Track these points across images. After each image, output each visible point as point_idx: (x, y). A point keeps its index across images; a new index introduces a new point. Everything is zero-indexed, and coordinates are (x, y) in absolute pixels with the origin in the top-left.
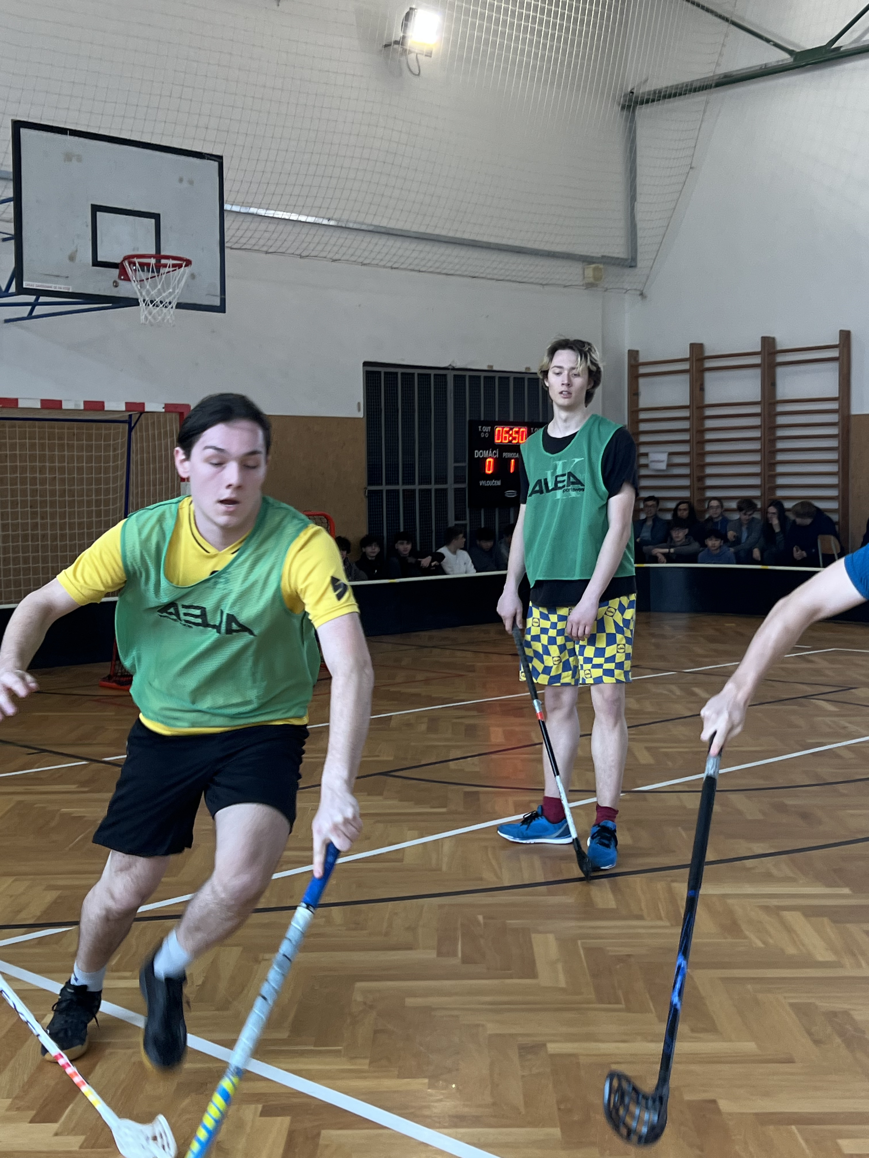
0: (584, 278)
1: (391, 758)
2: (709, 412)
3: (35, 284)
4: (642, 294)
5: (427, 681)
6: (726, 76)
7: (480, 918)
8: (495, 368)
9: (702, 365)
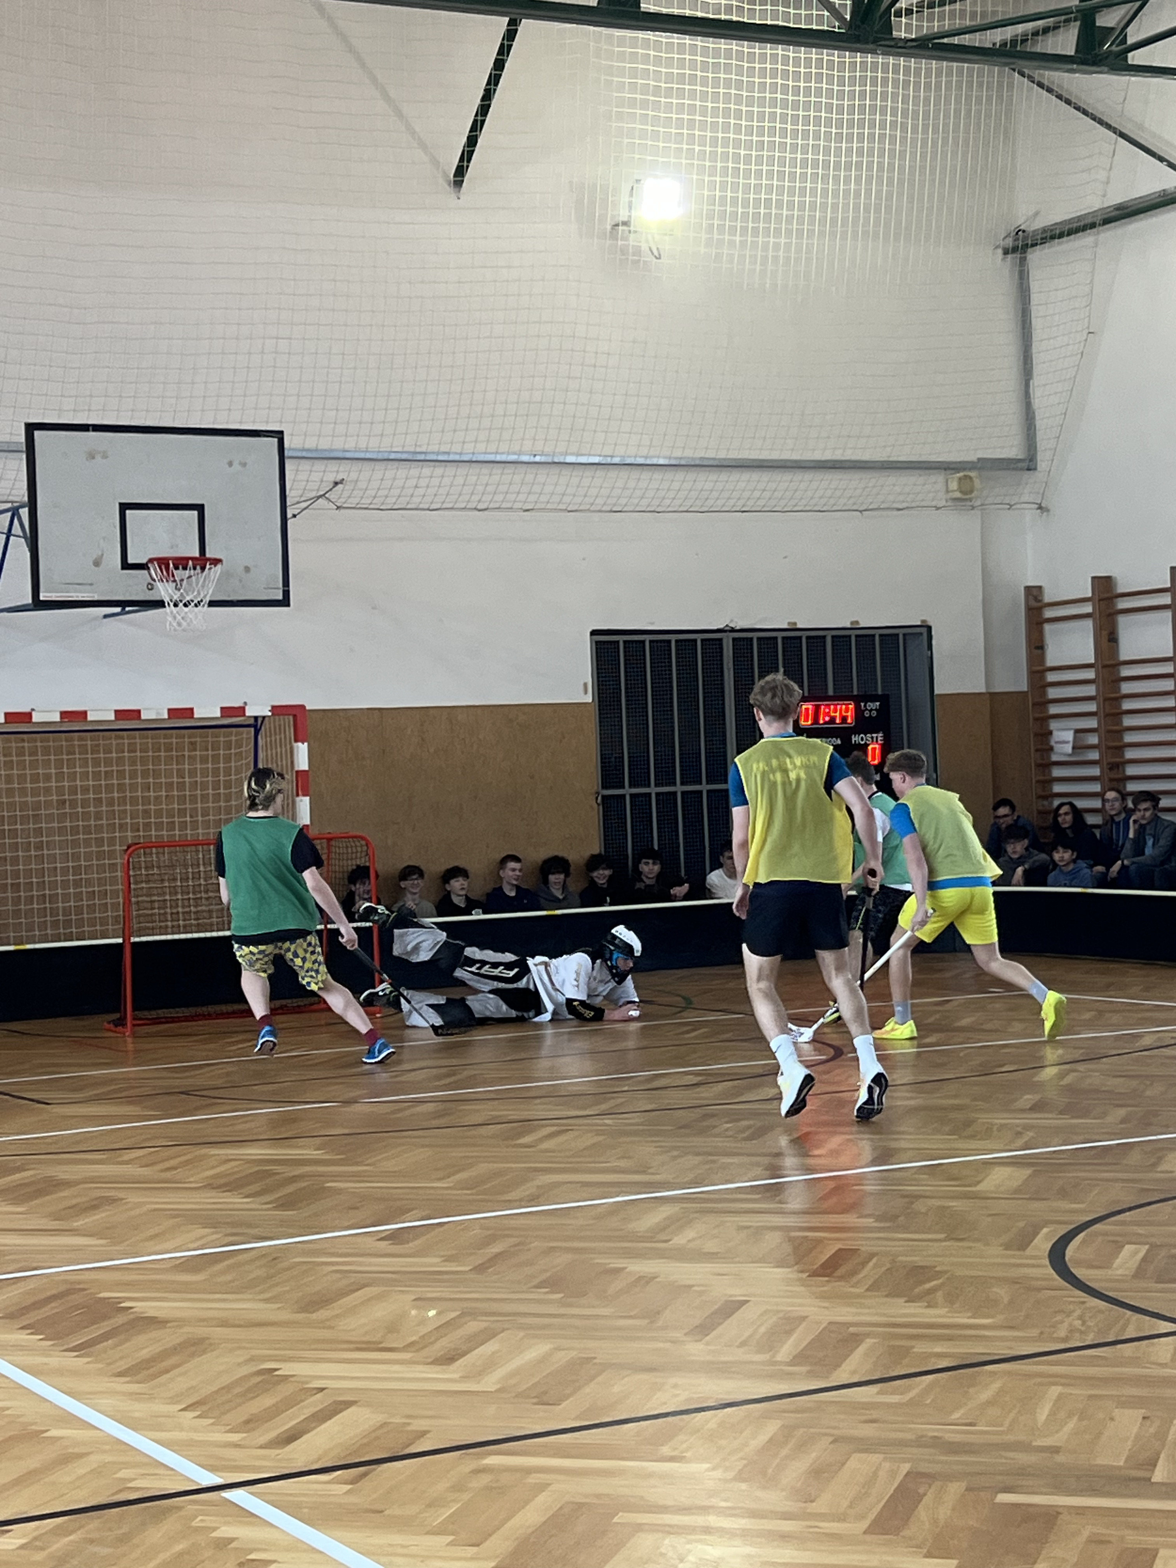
0: (949, 493)
2: (1125, 672)
3: (51, 594)
4: (1040, 508)
6: (1119, 207)
8: (799, 626)
9: (1114, 605)
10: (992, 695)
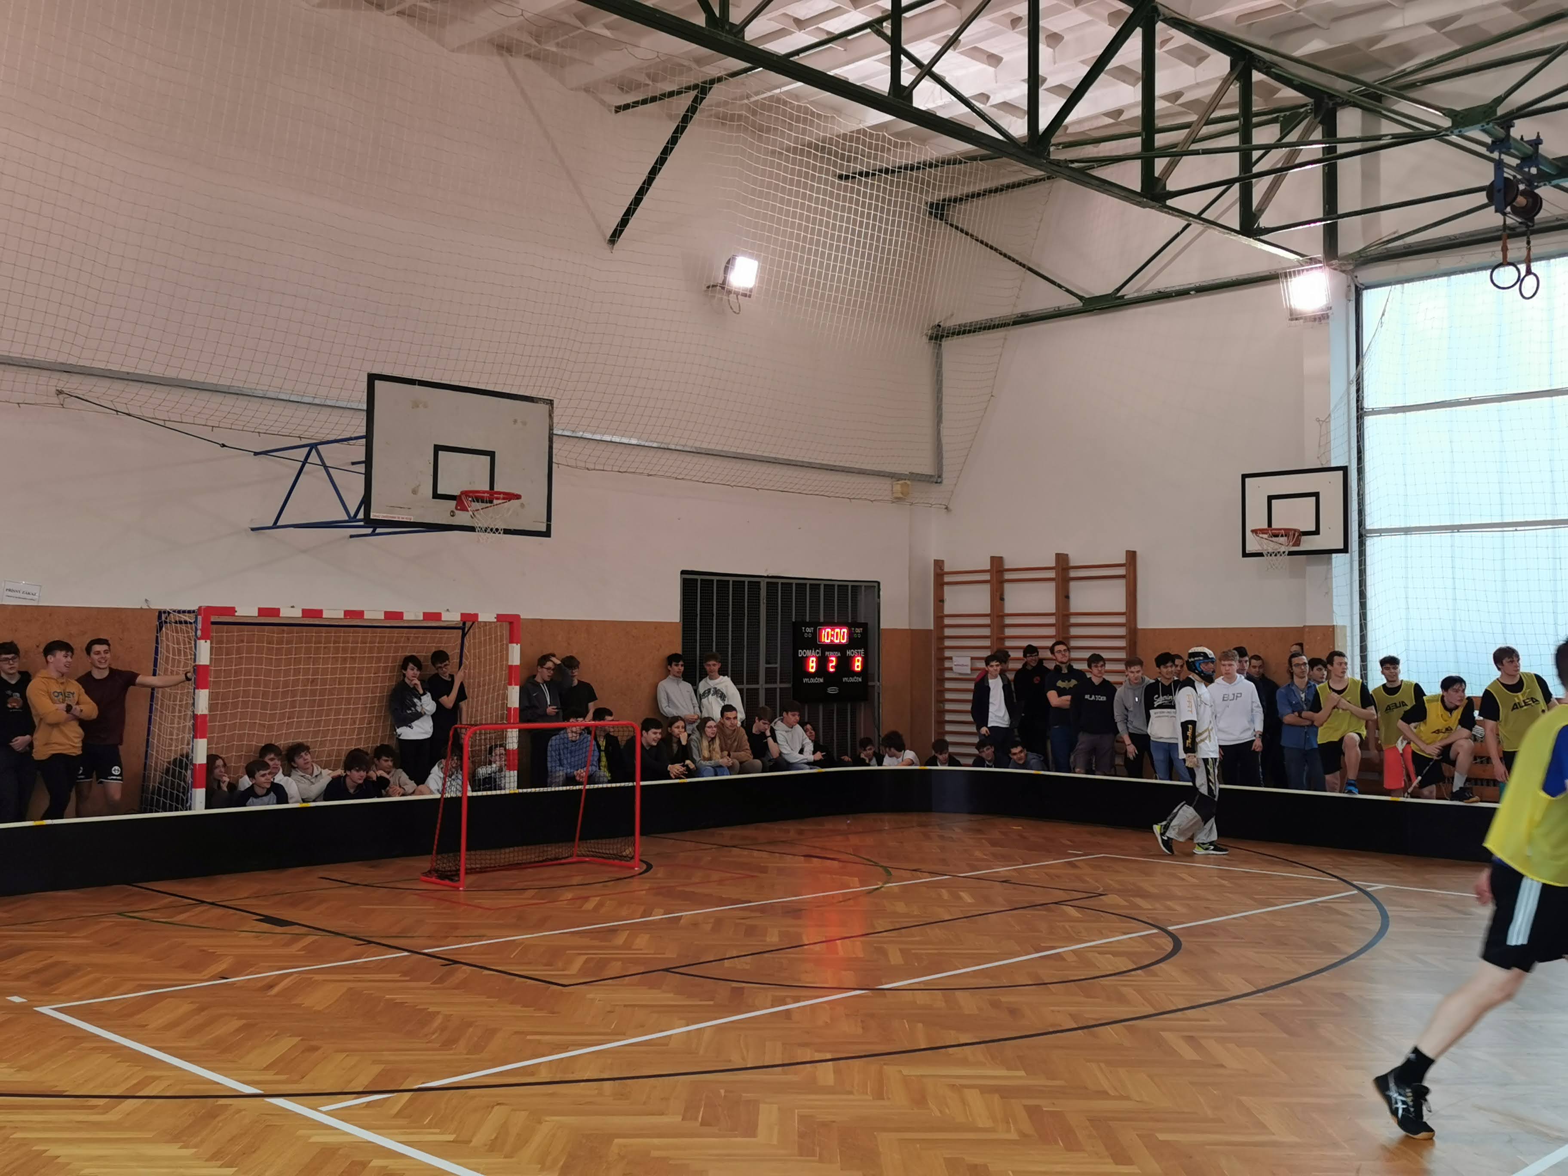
0: (893, 493)
1: (675, 956)
2: (1008, 621)
3: (381, 514)
4: (947, 508)
5: (721, 882)
6: (1022, 316)
7: (722, 1092)
9: (1002, 576)
10: (912, 630)
